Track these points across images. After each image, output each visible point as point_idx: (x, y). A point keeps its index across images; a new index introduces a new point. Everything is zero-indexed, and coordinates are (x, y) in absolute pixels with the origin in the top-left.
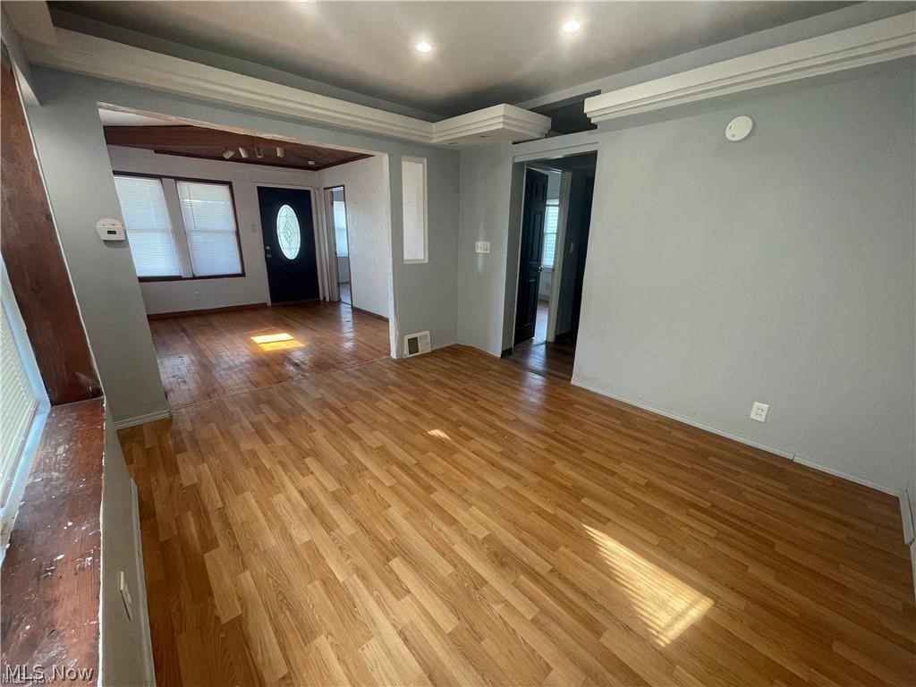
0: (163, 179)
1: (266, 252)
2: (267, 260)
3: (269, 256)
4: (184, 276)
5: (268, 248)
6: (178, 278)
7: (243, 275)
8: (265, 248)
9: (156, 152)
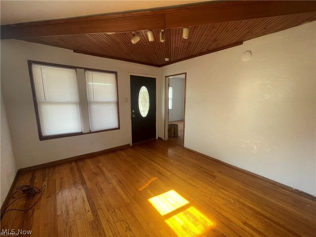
0: (77, 69)
1: (132, 114)
2: (132, 118)
3: (134, 116)
4: (84, 132)
5: (133, 111)
6: (81, 134)
7: (119, 128)
8: (131, 111)
9: (74, 52)
